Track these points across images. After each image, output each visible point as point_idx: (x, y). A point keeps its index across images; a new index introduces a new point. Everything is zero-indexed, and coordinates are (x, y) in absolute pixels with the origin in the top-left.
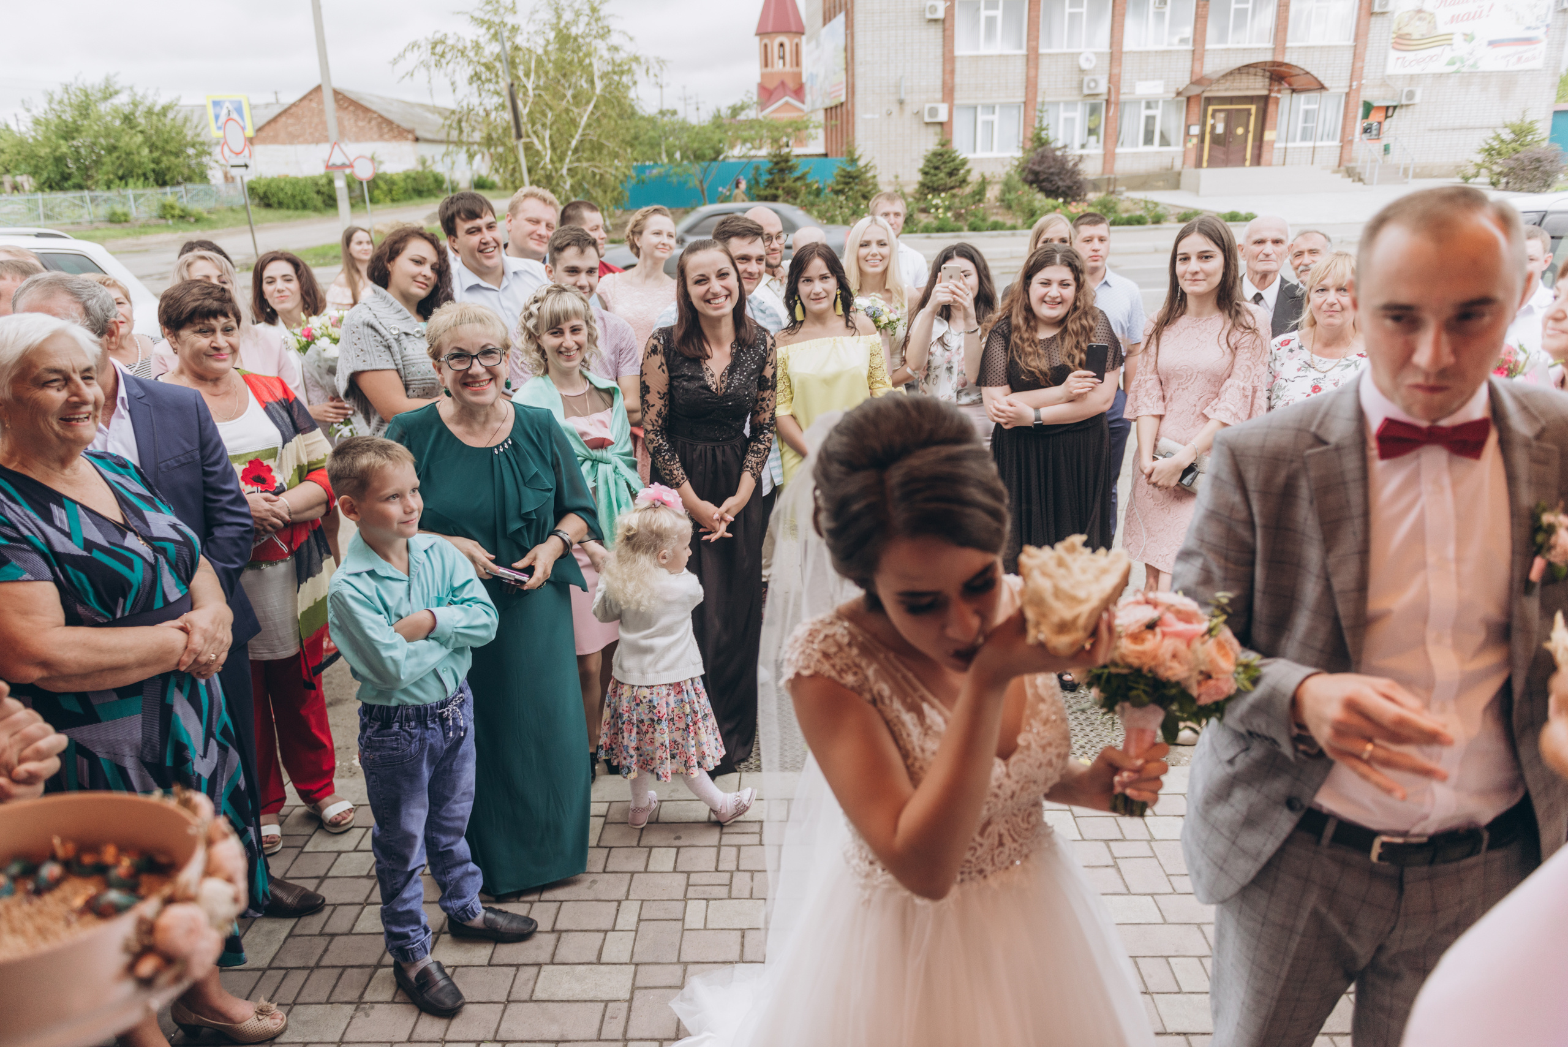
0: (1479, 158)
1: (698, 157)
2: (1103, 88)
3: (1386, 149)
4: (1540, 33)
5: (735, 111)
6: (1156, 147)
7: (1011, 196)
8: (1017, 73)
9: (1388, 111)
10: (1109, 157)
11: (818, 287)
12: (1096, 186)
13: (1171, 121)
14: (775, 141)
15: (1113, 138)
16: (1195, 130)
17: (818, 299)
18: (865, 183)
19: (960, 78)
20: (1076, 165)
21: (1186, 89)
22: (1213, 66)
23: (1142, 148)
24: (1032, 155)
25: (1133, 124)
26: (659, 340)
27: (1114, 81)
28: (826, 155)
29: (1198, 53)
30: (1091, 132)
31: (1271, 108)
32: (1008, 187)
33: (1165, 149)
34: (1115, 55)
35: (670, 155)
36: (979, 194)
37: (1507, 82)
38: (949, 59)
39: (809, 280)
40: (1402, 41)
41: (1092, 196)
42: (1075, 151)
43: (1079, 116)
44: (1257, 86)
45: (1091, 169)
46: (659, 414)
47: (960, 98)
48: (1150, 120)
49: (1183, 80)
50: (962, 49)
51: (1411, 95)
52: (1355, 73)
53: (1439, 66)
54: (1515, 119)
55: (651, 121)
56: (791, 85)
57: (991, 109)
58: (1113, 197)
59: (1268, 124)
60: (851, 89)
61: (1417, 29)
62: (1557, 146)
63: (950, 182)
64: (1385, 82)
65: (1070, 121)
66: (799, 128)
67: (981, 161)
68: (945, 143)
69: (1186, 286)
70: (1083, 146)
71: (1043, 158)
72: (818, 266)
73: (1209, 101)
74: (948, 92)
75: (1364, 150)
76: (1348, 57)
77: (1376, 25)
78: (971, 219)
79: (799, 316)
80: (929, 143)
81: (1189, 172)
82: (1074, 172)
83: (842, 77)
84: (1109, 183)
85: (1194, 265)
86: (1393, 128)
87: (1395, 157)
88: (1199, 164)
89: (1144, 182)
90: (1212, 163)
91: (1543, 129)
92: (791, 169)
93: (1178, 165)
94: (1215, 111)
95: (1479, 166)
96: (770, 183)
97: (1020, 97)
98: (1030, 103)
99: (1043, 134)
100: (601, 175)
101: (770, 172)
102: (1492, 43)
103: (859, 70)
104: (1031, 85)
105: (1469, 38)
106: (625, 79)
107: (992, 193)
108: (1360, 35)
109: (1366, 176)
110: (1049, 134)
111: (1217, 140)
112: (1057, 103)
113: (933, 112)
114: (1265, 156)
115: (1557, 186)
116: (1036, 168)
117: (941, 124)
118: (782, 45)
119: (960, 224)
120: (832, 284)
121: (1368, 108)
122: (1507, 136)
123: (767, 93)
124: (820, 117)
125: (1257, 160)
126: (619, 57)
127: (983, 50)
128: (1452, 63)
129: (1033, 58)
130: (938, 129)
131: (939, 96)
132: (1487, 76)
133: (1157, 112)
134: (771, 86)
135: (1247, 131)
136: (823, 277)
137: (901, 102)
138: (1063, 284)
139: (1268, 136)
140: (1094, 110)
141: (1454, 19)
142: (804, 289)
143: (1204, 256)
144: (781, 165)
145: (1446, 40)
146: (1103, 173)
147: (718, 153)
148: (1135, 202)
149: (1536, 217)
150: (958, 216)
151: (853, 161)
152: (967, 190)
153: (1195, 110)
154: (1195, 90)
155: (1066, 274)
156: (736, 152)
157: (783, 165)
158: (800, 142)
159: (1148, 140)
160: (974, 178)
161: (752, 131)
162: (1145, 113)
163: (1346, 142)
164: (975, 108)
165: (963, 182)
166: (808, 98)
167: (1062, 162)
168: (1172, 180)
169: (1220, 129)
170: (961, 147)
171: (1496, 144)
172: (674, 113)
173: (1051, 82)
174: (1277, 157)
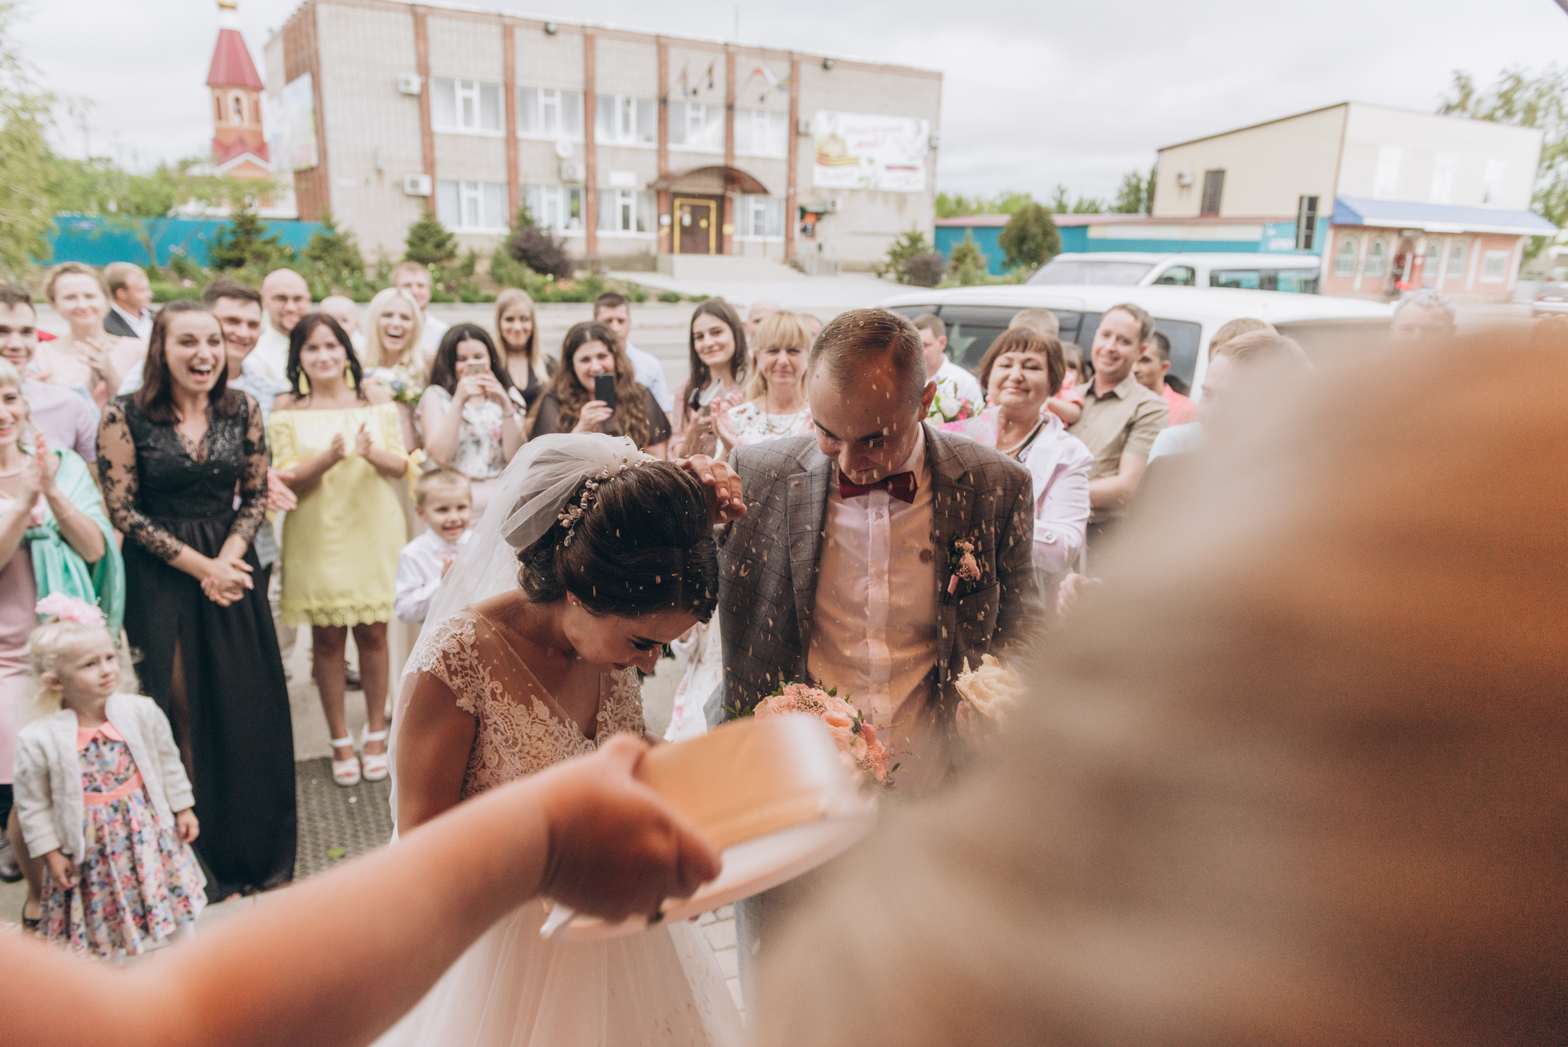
0: (887, 259)
1: (140, 210)
2: (580, 174)
3: (820, 247)
4: (919, 163)
5: (185, 165)
6: (632, 233)
7: (502, 271)
8: (498, 154)
9: (819, 216)
10: (591, 240)
11: (324, 354)
12: (582, 265)
13: (645, 210)
14: (237, 200)
15: (593, 222)
16: (666, 220)
17: (325, 366)
18: (345, 250)
19: (441, 152)
20: (561, 245)
21: (656, 183)
22: (677, 164)
23: (620, 233)
24: (518, 233)
25: (611, 210)
26: (118, 408)
27: (590, 170)
28: (298, 219)
29: (662, 153)
30: (574, 214)
31: (727, 206)
32: (497, 262)
33: (641, 235)
34: (589, 146)
35: (103, 208)
36: (469, 267)
37: (901, 199)
38: (427, 134)
39: (314, 348)
40: (823, 159)
41: (579, 275)
42: (559, 232)
43: (560, 198)
44: (714, 186)
45: (576, 249)
46: (128, 490)
47: (442, 172)
48: (626, 209)
49: (652, 175)
50: (440, 125)
51: (834, 204)
52: (791, 182)
53: (851, 182)
54: (908, 229)
55: (78, 167)
56: (251, 141)
57: (474, 185)
58: (598, 277)
59: (727, 218)
60: (323, 153)
61: (833, 150)
62: (939, 253)
63: (439, 254)
64: (814, 191)
65: (552, 204)
66: (265, 190)
67: (468, 236)
68: (430, 214)
69: (708, 360)
70: (567, 227)
71: (529, 237)
72: (322, 334)
73: (676, 195)
74: (429, 166)
75: (803, 247)
76: (783, 169)
77: (803, 143)
78: (463, 292)
79: (304, 388)
80: (414, 215)
81: (664, 258)
82: (559, 253)
83: (312, 140)
84: (593, 263)
85: (709, 340)
86: (824, 228)
87: (827, 254)
88: (671, 250)
89: (625, 264)
90: (684, 250)
91: (929, 239)
92: (259, 231)
93: (654, 250)
94: (681, 206)
95: (888, 266)
96: (234, 245)
97: (502, 176)
98: (513, 183)
99: (528, 214)
100: (11, 225)
101: (234, 232)
102: (889, 168)
103: (331, 135)
104: (512, 167)
105: (871, 161)
106: (40, 118)
107: (482, 267)
108: (792, 150)
109: (807, 268)
110: (535, 214)
111: (684, 230)
112: (538, 186)
113: (415, 184)
114: (726, 247)
115: (941, 284)
116: (524, 245)
117: (424, 197)
118: (237, 100)
119: (452, 295)
120: (340, 352)
121: (804, 212)
122: (905, 242)
123: (223, 148)
124: (289, 179)
125: (720, 250)
126: (32, 91)
127: (461, 129)
128: (861, 180)
129: (511, 141)
130: (421, 201)
131: (419, 167)
132: (886, 194)
133: (632, 202)
134: (228, 140)
135: (709, 225)
136: (330, 346)
137: (379, 172)
138: (601, 356)
139: (727, 229)
140: (574, 195)
141: (860, 145)
142: (307, 357)
143: (715, 332)
144: (247, 227)
145: (855, 161)
146: (588, 252)
147: (168, 207)
148: (619, 283)
149: (934, 309)
150: (449, 288)
151: (330, 227)
152: (457, 263)
153: (665, 202)
154: (663, 185)
155: (599, 347)
156: (190, 209)
157: (248, 227)
158: (266, 203)
159: (626, 225)
160: (463, 251)
161: (208, 189)
162: (620, 201)
163: (789, 239)
164: (457, 184)
165: (451, 255)
166: (274, 157)
167: (548, 242)
168: (650, 264)
169: (687, 221)
170: (447, 221)
171: (898, 249)
172: (109, 160)
173: (531, 166)
174: (735, 248)
